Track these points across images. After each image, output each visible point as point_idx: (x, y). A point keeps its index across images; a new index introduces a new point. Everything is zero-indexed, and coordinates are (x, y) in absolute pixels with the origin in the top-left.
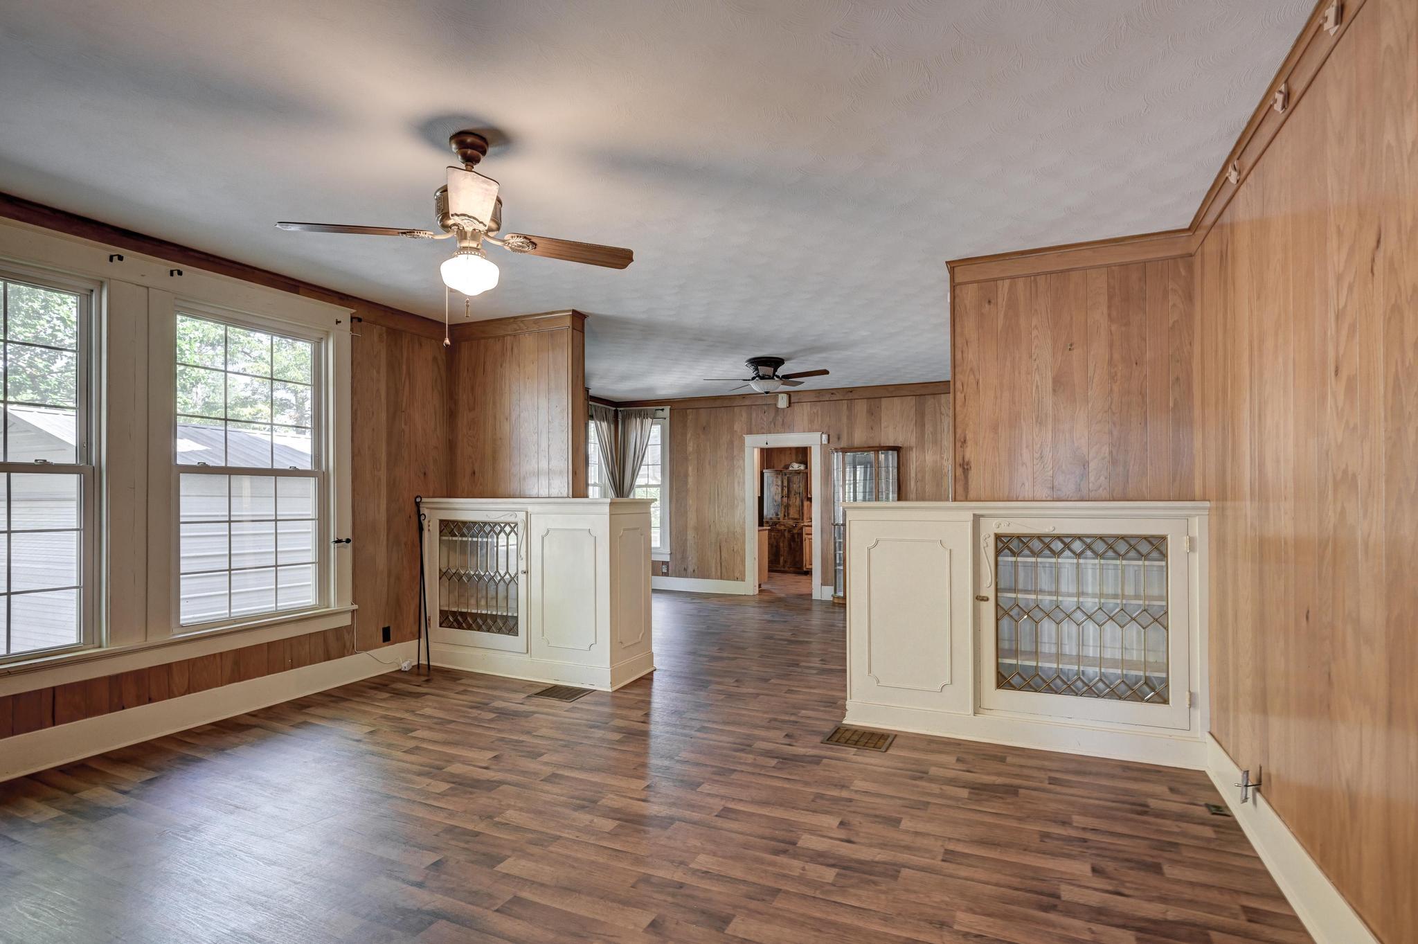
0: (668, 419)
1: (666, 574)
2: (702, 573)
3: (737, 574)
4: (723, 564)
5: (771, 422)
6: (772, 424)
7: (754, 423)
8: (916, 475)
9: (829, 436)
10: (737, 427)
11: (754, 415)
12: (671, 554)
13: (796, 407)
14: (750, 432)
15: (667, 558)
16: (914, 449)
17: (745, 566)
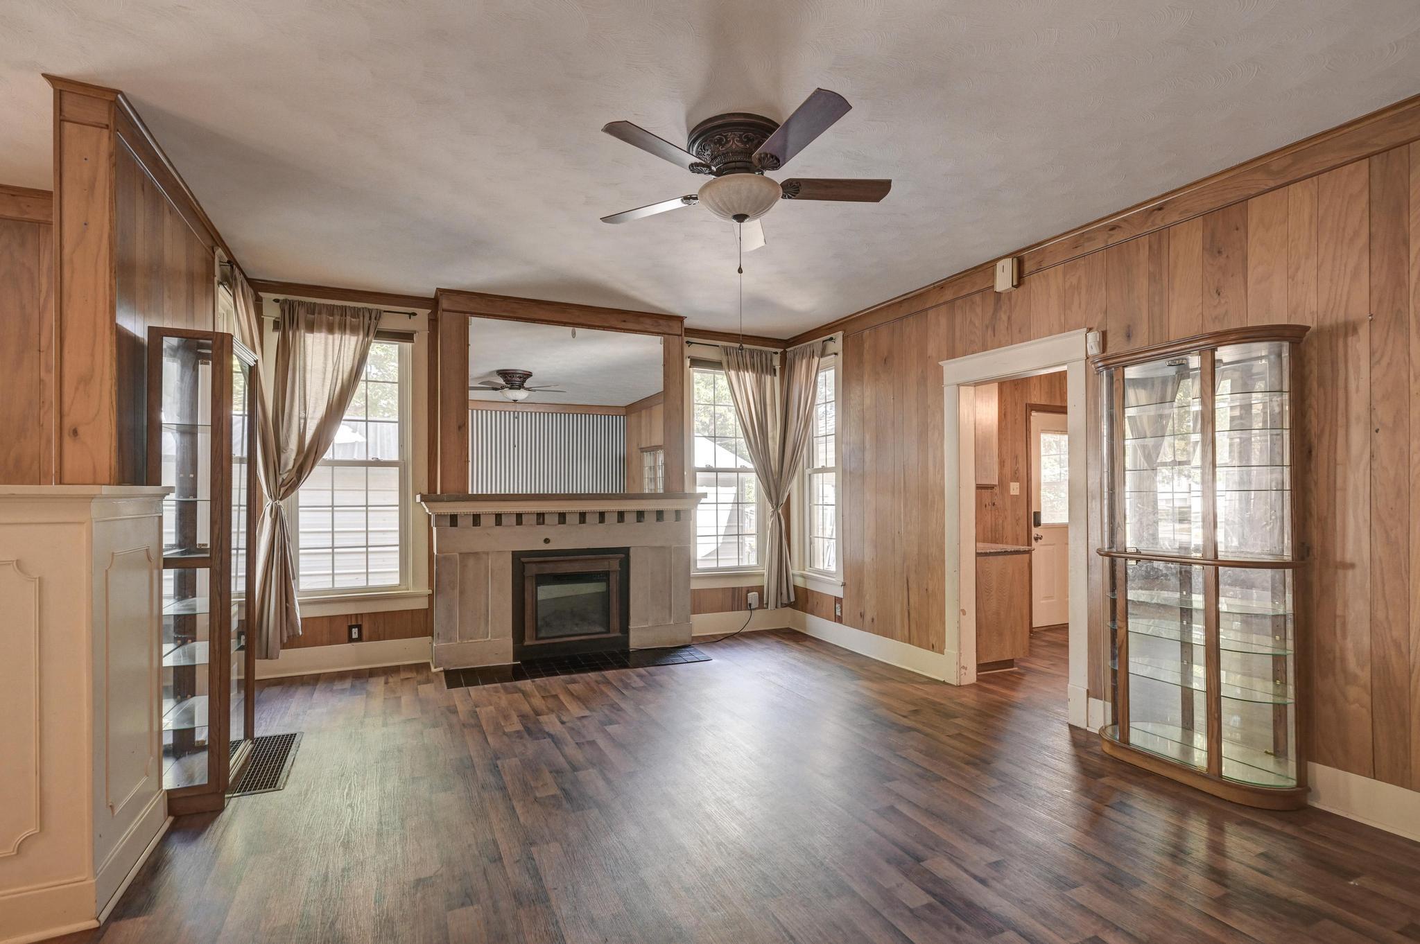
0: (840, 355)
1: (839, 619)
2: (884, 628)
3: (933, 640)
4: (912, 615)
5: (987, 327)
6: (990, 329)
7: (958, 334)
8: (1371, 410)
9: (1104, 335)
10: (931, 349)
11: (958, 320)
12: (844, 585)
13: (1035, 283)
14: (952, 355)
15: (839, 593)
16: (1363, 332)
17: (944, 623)
